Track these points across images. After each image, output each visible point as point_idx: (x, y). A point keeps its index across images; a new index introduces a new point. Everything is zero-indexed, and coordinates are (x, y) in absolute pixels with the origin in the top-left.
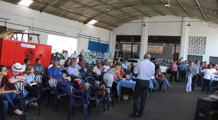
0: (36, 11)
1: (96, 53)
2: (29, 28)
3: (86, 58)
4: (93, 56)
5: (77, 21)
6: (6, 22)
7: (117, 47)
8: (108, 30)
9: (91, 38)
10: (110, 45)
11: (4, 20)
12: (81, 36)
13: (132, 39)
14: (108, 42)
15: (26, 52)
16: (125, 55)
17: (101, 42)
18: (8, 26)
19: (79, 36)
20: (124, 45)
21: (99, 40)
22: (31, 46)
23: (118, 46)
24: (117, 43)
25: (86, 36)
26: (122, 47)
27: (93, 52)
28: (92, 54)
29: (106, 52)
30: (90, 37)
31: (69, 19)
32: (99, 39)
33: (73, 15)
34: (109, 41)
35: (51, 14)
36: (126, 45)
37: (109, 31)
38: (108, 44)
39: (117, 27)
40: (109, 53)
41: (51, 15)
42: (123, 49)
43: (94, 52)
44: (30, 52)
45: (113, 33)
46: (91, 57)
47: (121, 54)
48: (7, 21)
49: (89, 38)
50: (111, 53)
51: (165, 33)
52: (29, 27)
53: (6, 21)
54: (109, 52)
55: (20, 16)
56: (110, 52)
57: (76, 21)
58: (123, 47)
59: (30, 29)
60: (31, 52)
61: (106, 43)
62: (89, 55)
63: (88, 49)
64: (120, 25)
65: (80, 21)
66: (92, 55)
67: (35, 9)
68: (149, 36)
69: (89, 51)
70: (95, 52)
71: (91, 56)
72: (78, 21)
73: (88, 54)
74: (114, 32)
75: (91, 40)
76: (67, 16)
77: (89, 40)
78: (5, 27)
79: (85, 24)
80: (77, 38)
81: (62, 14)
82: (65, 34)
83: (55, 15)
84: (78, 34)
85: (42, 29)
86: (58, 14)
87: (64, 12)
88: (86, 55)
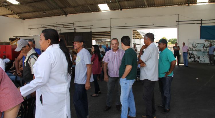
3: (197, 51)
6: (91, 28)
11: (90, 27)
18: (93, 31)
25: (193, 21)
27: (212, 41)
30: (202, 20)
31: (164, 6)
48: (92, 27)
49: (200, 22)
52: (110, 27)
55: (102, 20)
62: (203, 47)
63: (201, 39)
67: (115, 9)
73: (200, 45)
75: (203, 25)
76: (155, 4)
77: (200, 25)
78: (91, 32)
79: (188, 6)
80: (177, 26)
81: (146, 4)
82: (154, 25)
83: (141, 7)
84: (177, 21)
85: (124, 27)
86: (143, 6)
87: (145, 1)
88: (195, 48)
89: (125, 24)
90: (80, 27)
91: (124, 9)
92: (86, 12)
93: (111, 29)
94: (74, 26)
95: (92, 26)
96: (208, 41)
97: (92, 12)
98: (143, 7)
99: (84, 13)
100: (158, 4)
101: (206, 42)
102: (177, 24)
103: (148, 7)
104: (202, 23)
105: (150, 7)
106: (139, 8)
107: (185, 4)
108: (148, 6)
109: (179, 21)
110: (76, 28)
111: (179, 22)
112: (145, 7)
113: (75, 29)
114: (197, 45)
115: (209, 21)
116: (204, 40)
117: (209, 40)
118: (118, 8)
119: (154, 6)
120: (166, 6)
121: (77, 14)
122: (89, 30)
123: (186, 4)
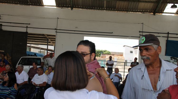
2: (56, 30)
5: (139, 12)
6: (27, 27)
9: (170, 35)
11: (25, 26)
18: (30, 31)
19: (141, 33)
25: (158, 33)
30: (168, 33)
35: (90, 9)
41: (88, 10)
48: (29, 26)
49: (166, 35)
52: (55, 29)
53: (27, 26)
55: (44, 18)
57: (132, 11)
63: (166, 55)
65: (144, 11)
72: (141, 12)
75: (169, 39)
76: (116, 7)
77: (166, 39)
78: (27, 32)
79: (154, 14)
80: (140, 37)
81: (105, 6)
82: (112, 33)
83: (97, 9)
84: (140, 32)
85: (75, 31)
86: (100, 7)
87: (105, 2)
89: (76, 27)
90: (11, 23)
91: (75, 7)
92: (20, 4)
93: (56, 32)
95: (29, 24)
96: (174, 59)
97: (30, 5)
98: (99, 9)
99: (17, 4)
100: (119, 8)
101: (172, 59)
102: (140, 35)
103: (106, 10)
104: (169, 36)
105: (109, 10)
106: (95, 9)
107: (150, 12)
108: (107, 8)
109: (143, 31)
110: (3, 24)
111: (143, 33)
112: (102, 9)
113: (1, 25)
115: (176, 35)
116: (170, 57)
117: (176, 57)
118: (67, 6)
119: (114, 10)
120: (127, 11)
121: (6, 4)
122: (24, 30)
123: (152, 12)
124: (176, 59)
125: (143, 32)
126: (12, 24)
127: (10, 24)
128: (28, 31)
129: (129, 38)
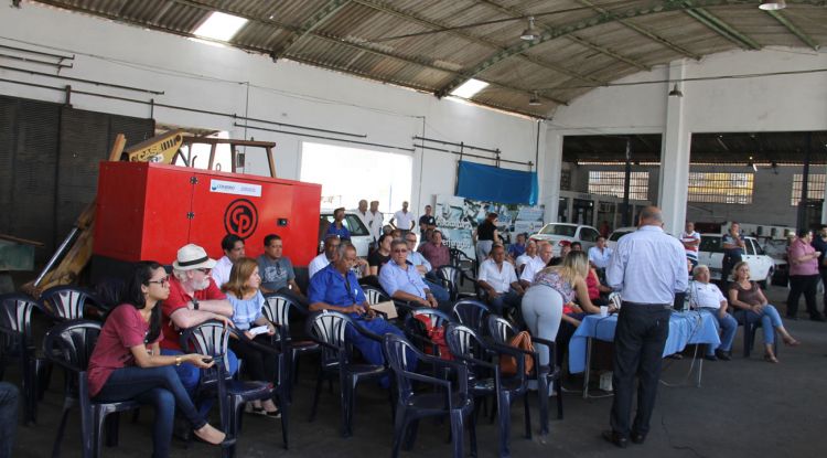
0: (256, 56)
1: (487, 207)
2: (234, 120)
3: (448, 227)
4: (476, 220)
5: (411, 86)
6: (152, 103)
7: (565, 183)
8: (531, 116)
9: (466, 150)
10: (540, 177)
11: (146, 97)
12: (427, 144)
13: (628, 151)
14: (530, 164)
15: (230, 212)
16: (599, 212)
17: (503, 165)
18: (162, 117)
19: (420, 142)
20: (592, 174)
21: (498, 158)
22: (246, 189)
23: (569, 178)
24: (567, 166)
25: (445, 143)
26: (586, 184)
27: (474, 203)
28: (472, 214)
29: (526, 203)
30: (462, 145)
31: (381, 79)
32: (497, 152)
33: (393, 65)
34: (534, 162)
35: (312, 63)
36: (600, 174)
37: (534, 119)
38: (530, 173)
39: (565, 103)
40: (535, 208)
41: (313, 67)
42: (591, 188)
43: (479, 203)
44: (242, 210)
45: (549, 130)
46: (469, 222)
47: (581, 210)
48: (157, 99)
49: (459, 149)
50: (543, 206)
51: (760, 118)
52: (235, 116)
53: (152, 100)
54: (535, 203)
55: (201, 78)
56: (540, 202)
58: (591, 181)
59: (235, 125)
60: (247, 212)
61: (524, 168)
62: (461, 218)
63: (456, 194)
64: (576, 96)
65: (420, 87)
66: (470, 217)
67: (254, 49)
68: (696, 137)
69: (459, 201)
70: (483, 206)
71: (465, 220)
72: (415, 88)
73: (455, 212)
74: (554, 122)
75: (465, 159)
76: (373, 67)
77: (458, 157)
78: (151, 122)
79: (440, 98)
80: (413, 150)
81: (352, 62)
82: (364, 136)
84: (416, 138)
85: (281, 124)
87: (360, 55)
88: (446, 219)
89: (285, 115)
90: (97, 84)
94: (63, 72)
95: (159, 93)
101: (465, 205)
102: (416, 146)
104: (463, 152)
105: (352, 72)
108: (350, 68)
110: (75, 86)
111: (425, 142)
113: (68, 90)
114: (451, 210)
115: (470, 149)
116: (463, 198)
117: (471, 199)
122: (141, 112)
123: (432, 91)
124: (470, 203)
125: (423, 139)
126: (100, 86)
127: (94, 86)
128: (154, 117)
129: (395, 152)
